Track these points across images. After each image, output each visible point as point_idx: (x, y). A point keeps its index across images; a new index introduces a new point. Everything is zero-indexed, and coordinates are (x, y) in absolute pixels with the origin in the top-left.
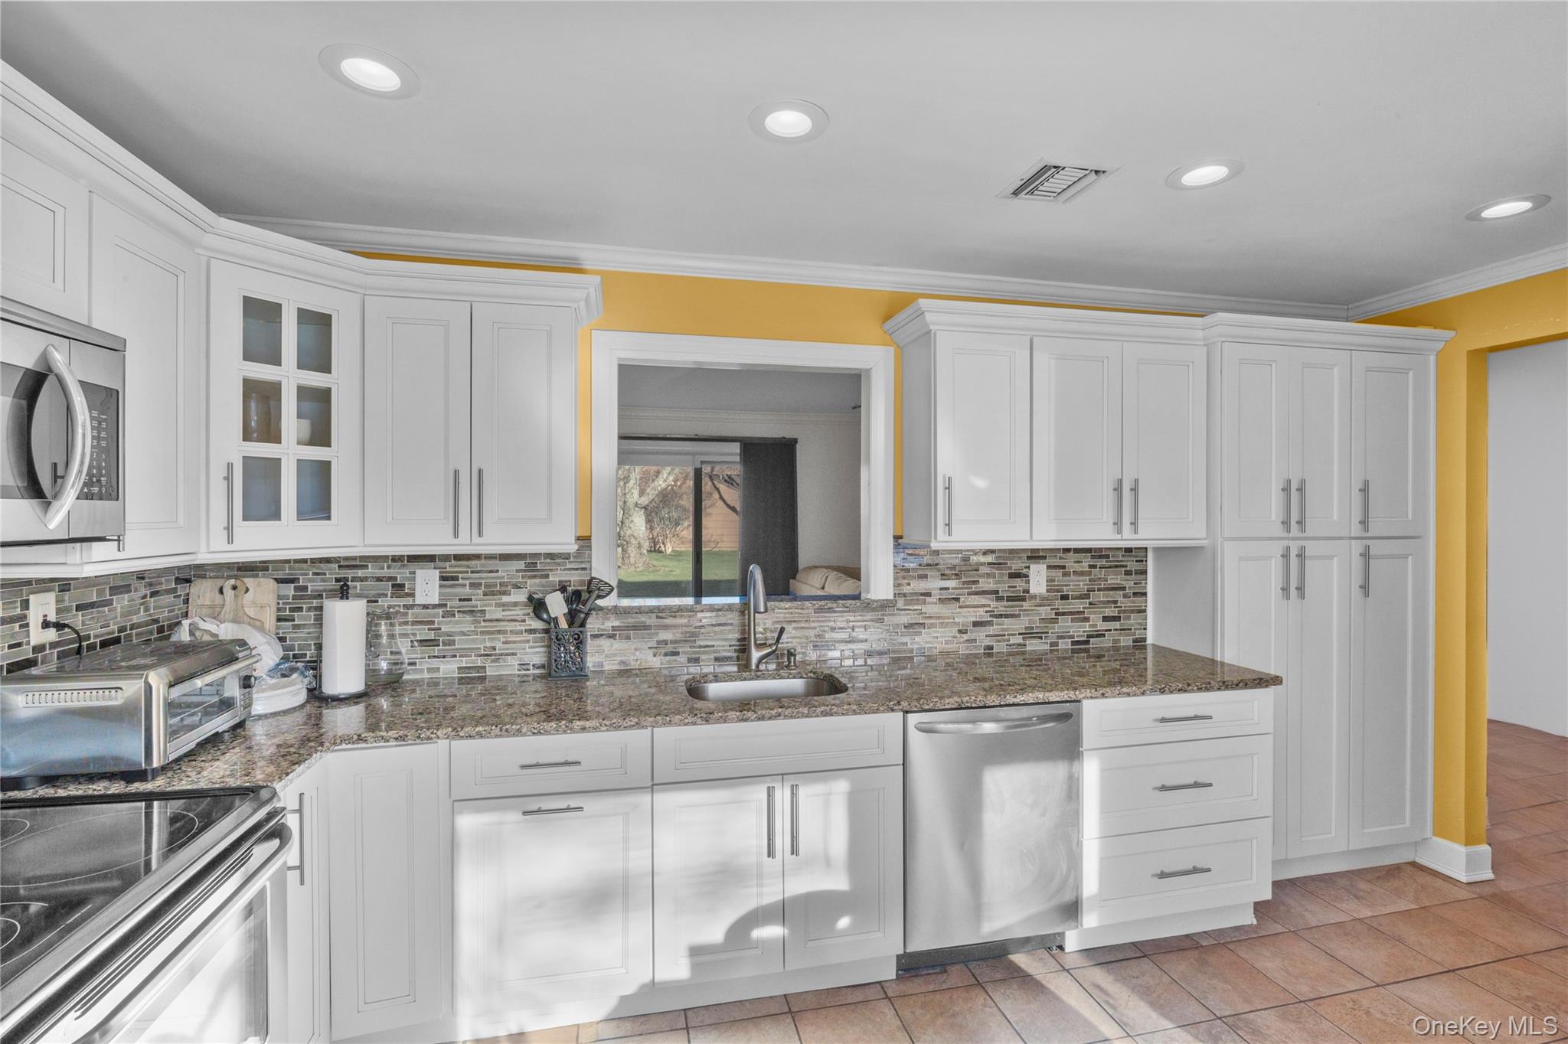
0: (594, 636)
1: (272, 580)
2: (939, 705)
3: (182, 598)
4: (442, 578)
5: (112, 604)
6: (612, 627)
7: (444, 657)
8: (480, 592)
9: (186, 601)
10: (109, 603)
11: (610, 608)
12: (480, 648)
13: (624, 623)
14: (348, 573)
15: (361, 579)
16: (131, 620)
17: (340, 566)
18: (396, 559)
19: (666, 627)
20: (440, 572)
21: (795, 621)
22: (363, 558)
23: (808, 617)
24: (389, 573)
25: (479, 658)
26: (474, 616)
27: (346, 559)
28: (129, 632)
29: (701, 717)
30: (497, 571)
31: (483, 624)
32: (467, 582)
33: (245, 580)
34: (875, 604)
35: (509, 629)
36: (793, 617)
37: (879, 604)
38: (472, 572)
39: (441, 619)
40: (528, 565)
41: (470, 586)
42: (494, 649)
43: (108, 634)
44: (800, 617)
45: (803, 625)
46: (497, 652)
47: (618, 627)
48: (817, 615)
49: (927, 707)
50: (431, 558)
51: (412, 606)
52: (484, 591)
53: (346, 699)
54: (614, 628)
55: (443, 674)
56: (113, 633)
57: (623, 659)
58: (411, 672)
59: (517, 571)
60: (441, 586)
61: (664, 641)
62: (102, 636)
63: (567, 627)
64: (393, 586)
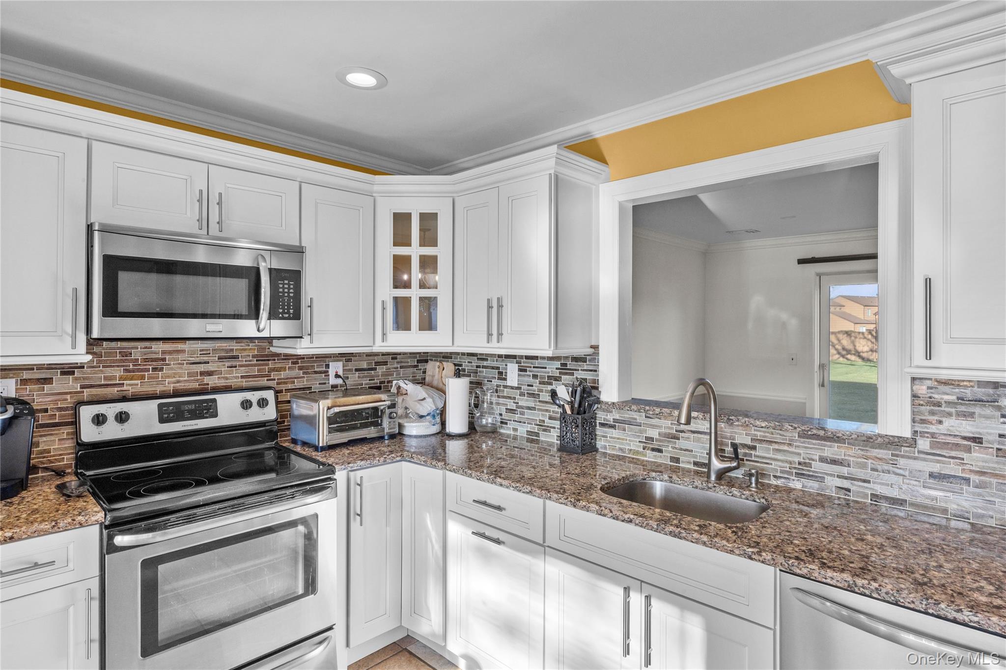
0: (602, 425)
1: (452, 364)
2: (816, 575)
3: (422, 370)
4: (520, 370)
5: (376, 370)
6: (613, 419)
7: (520, 422)
8: (537, 381)
9: (424, 372)
10: (375, 369)
11: (610, 403)
12: (537, 420)
13: (622, 417)
14: (481, 363)
15: (484, 367)
16: (388, 378)
17: (478, 359)
18: (500, 356)
19: (653, 426)
20: (519, 366)
21: (775, 442)
22: (487, 355)
23: (791, 440)
24: (497, 364)
25: (536, 427)
26: (535, 398)
27: (481, 354)
28: (386, 384)
29: (570, 501)
30: (546, 368)
31: (538, 404)
32: (531, 374)
33: (444, 363)
34: (879, 439)
35: (552, 409)
36: (774, 438)
37: (887, 440)
38: (534, 367)
39: (519, 397)
40: (562, 365)
41: (533, 376)
42: (544, 421)
43: (374, 384)
44: (783, 439)
45: (786, 448)
46: (546, 424)
47: (618, 420)
48: (802, 440)
49: (798, 571)
50: (514, 357)
51: (505, 387)
52: (539, 381)
53: (454, 436)
54: (615, 421)
55: (520, 433)
56: (377, 384)
57: (621, 446)
58: (505, 428)
59: (557, 369)
60: (519, 375)
61: (651, 438)
62: (370, 384)
63: (570, 413)
64: (499, 372)
